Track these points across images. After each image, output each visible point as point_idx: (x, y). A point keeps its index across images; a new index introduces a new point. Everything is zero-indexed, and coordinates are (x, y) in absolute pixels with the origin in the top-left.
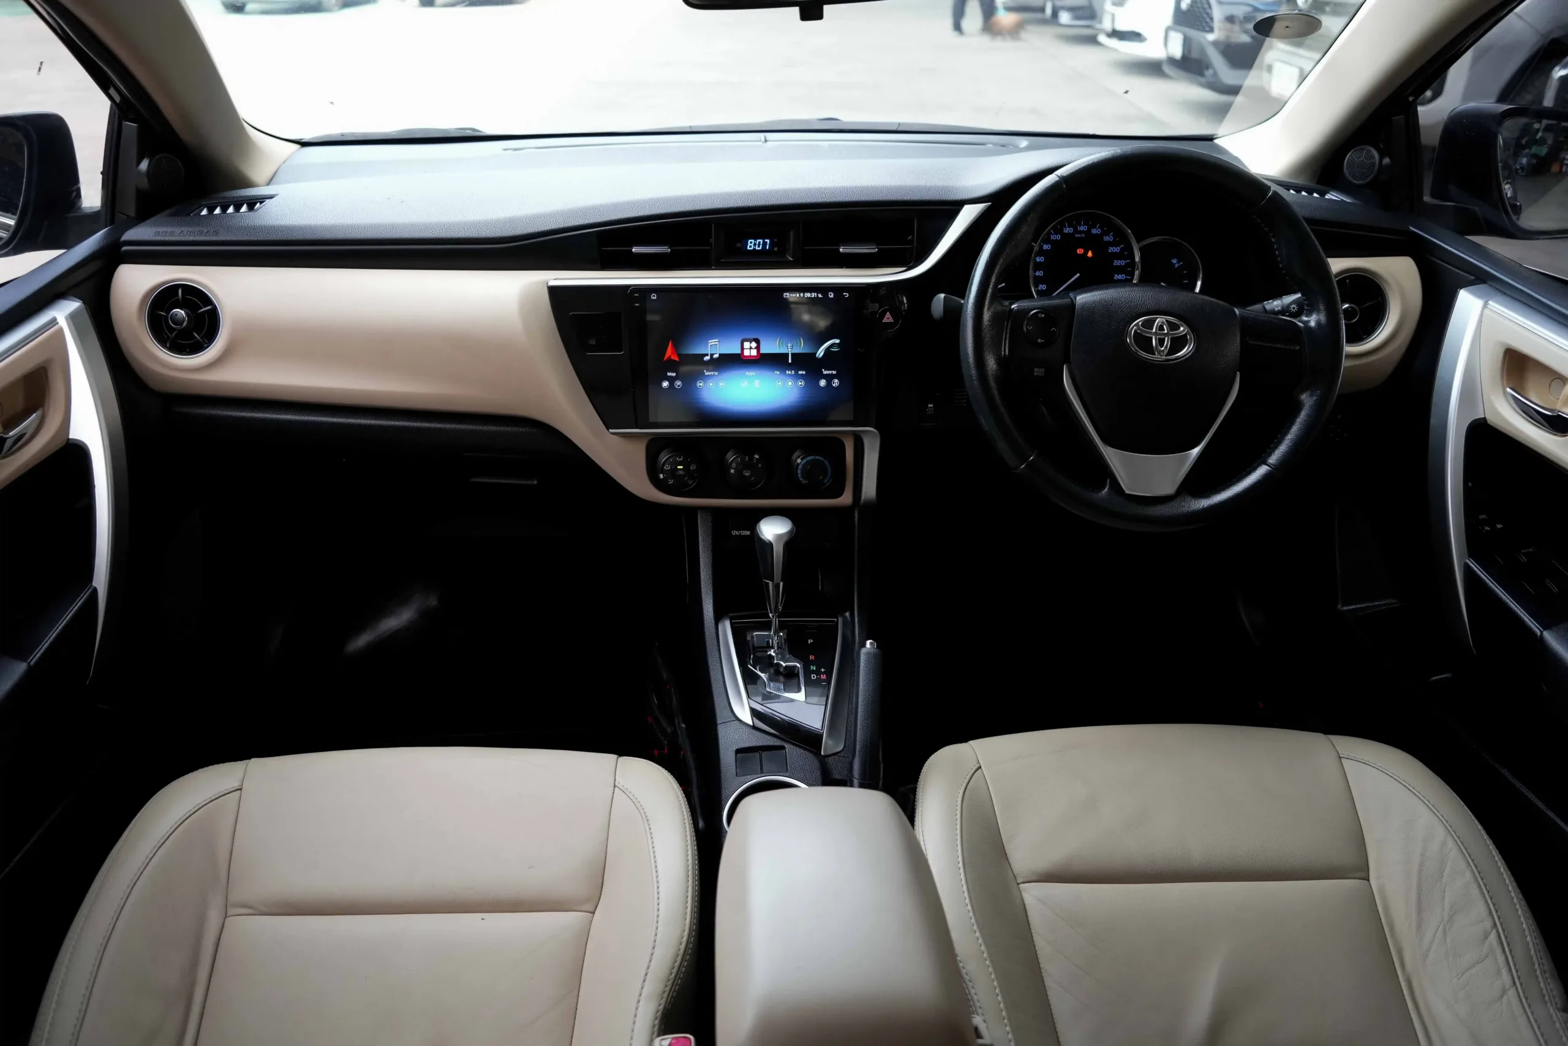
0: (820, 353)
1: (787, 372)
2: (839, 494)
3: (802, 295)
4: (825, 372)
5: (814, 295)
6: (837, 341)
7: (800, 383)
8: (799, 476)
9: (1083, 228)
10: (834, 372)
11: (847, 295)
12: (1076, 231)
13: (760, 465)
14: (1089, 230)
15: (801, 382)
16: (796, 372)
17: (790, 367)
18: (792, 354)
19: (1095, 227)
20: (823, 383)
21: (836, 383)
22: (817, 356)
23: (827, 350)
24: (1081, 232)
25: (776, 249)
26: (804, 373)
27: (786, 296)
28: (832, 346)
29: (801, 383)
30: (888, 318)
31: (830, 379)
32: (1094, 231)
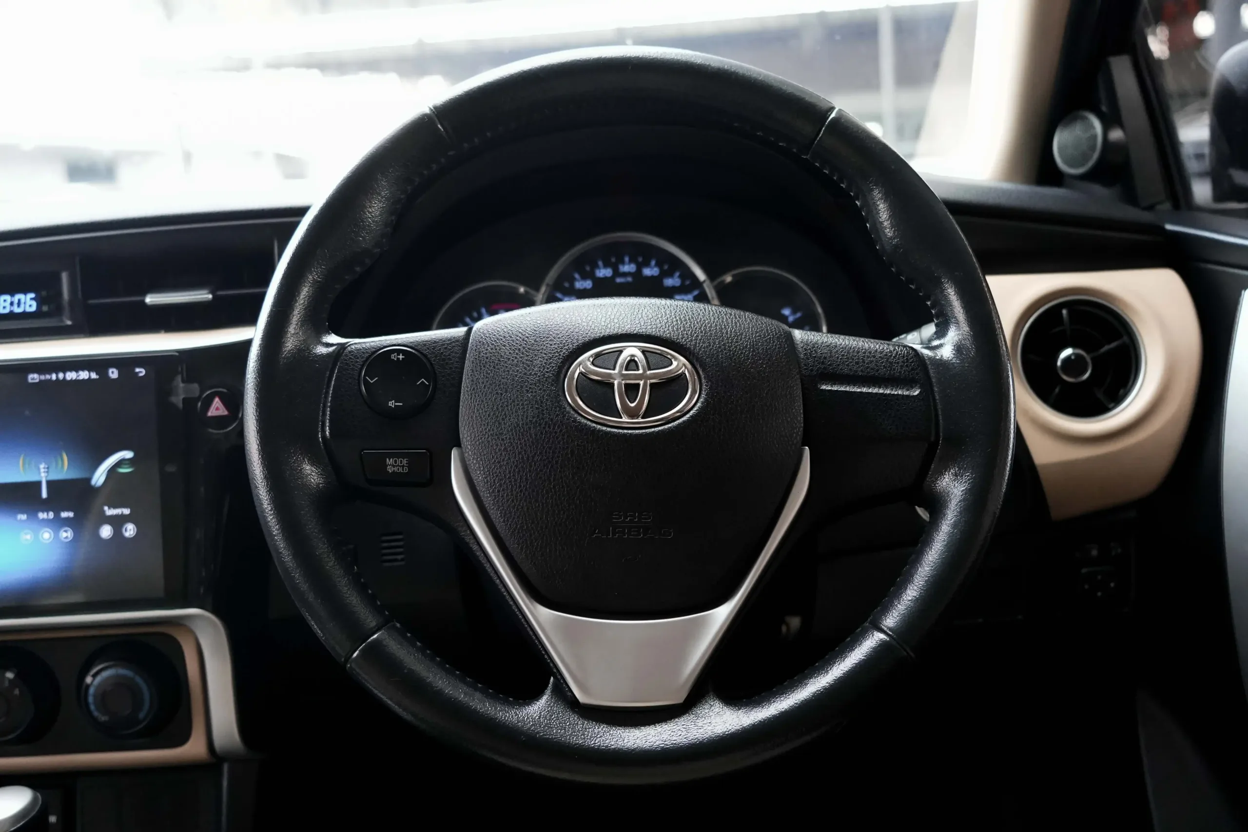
0: (99, 477)
1: (42, 515)
2: (182, 738)
3: (61, 376)
4: (110, 512)
5: (84, 375)
6: (128, 454)
7: (64, 535)
8: (92, 707)
9: (628, 268)
10: (127, 511)
11: (141, 371)
12: (617, 273)
13: (17, 692)
14: (639, 270)
15: (66, 531)
16: (57, 515)
17: (46, 505)
18: (49, 483)
19: (647, 264)
20: (106, 531)
21: (130, 530)
22: (93, 482)
23: (112, 471)
24: (625, 275)
25: (45, 308)
26: (71, 514)
27: (33, 379)
28: (120, 463)
29: (67, 534)
30: (217, 409)
31: (117, 523)
32: (647, 272)
